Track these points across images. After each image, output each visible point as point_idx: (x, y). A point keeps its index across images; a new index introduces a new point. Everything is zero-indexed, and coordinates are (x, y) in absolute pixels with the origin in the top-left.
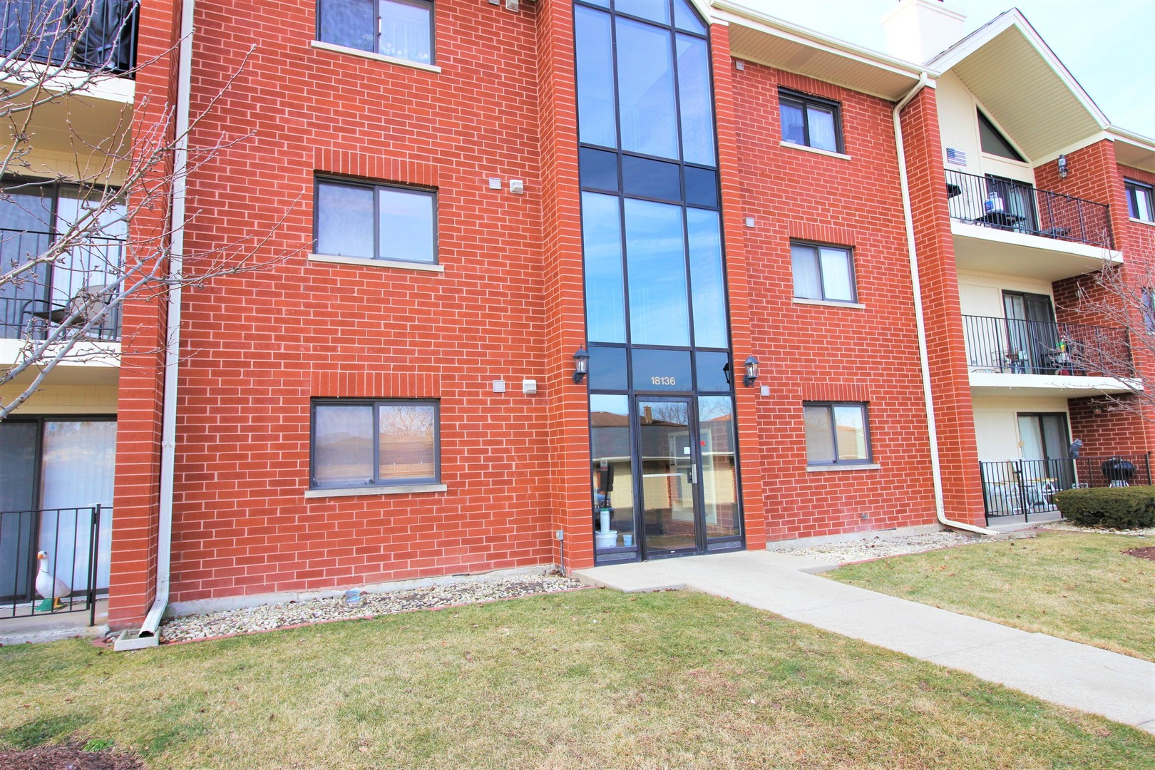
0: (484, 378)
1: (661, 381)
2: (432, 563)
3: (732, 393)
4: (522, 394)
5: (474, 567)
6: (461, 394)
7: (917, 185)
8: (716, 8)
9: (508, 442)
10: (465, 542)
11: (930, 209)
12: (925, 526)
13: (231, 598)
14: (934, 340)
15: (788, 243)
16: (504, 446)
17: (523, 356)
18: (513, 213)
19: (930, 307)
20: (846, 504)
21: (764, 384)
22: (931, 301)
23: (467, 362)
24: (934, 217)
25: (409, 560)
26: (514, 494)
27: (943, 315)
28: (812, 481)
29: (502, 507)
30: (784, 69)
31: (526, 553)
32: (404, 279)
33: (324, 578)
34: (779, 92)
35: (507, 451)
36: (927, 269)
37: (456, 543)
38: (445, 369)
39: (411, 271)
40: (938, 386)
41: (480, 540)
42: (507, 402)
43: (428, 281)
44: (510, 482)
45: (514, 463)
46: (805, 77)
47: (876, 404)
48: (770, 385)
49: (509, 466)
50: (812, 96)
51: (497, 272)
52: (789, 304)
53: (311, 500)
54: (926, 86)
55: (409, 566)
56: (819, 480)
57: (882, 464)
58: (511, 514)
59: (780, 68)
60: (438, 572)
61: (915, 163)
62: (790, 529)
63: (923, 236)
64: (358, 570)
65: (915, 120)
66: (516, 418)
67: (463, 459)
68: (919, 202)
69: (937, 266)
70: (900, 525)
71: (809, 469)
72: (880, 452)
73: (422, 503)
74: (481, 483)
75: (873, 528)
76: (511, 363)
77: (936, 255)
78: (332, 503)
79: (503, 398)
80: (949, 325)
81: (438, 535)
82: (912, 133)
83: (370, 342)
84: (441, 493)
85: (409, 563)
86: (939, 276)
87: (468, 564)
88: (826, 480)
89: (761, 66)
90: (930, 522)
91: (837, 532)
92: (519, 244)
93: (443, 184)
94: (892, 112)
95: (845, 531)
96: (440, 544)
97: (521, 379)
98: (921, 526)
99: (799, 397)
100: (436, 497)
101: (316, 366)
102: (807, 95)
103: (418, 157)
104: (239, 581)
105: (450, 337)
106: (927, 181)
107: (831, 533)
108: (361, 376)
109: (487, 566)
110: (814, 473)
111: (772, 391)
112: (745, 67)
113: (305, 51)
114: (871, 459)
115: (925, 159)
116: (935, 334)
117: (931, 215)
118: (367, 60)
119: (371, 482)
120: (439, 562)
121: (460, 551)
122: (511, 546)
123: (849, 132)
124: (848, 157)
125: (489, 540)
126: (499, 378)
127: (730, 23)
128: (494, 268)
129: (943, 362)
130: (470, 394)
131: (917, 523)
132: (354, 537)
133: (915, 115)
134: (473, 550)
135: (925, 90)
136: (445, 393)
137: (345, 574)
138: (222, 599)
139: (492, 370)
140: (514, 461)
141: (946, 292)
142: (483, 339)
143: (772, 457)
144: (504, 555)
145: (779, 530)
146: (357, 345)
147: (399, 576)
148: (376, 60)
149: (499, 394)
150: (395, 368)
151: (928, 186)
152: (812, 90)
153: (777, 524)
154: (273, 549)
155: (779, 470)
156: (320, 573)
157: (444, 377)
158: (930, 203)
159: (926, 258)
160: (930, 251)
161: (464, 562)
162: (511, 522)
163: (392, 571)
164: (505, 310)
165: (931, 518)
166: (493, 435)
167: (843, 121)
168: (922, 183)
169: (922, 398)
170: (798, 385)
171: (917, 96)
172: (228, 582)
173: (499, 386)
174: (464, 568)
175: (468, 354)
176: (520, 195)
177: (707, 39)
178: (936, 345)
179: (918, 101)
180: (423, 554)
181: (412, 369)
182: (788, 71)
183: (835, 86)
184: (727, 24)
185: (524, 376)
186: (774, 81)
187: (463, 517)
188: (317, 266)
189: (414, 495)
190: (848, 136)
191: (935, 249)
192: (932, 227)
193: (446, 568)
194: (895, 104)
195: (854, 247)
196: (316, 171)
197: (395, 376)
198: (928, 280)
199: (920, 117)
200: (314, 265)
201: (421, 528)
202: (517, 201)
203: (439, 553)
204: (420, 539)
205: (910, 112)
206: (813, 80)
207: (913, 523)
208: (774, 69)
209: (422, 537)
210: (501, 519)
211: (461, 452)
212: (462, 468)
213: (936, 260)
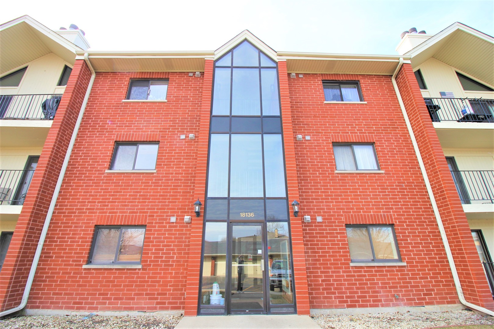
0: (167, 216)
1: (246, 215)
2: (129, 304)
3: (288, 221)
4: (184, 223)
5: (149, 308)
6: (156, 223)
7: (410, 108)
8: (280, 56)
9: (174, 246)
10: (147, 294)
11: (418, 118)
12: (449, 305)
13: (46, 310)
14: (435, 187)
15: (331, 145)
16: (172, 248)
17: (186, 205)
18: (189, 147)
19: (429, 169)
20: (382, 288)
21: (318, 215)
22: (429, 165)
23: (160, 209)
24: (421, 122)
25: (120, 301)
26: (174, 271)
27: (437, 172)
28: (354, 272)
29: (166, 278)
30: (325, 73)
31: (176, 303)
32: (140, 177)
33: (83, 305)
34: (323, 82)
35: (173, 250)
36: (424, 148)
37: (142, 294)
38: (151, 212)
39: (143, 173)
40: (444, 213)
41: (154, 294)
42: (176, 227)
43: (149, 177)
44: (172, 265)
45: (175, 256)
46: (337, 74)
47: (398, 225)
48: (322, 216)
49: (173, 257)
50: (342, 81)
51: (179, 171)
52: (333, 174)
53: (85, 269)
54: (403, 64)
55: (119, 304)
56: (360, 272)
57: (407, 263)
58: (171, 282)
59: (322, 73)
60: (131, 309)
61: (407, 99)
62: (340, 302)
63: (418, 132)
64: (97, 304)
65: (403, 80)
66: (179, 234)
67: (152, 253)
68: (413, 116)
69: (428, 146)
70: (428, 303)
71: (352, 264)
72: (405, 255)
73: (131, 273)
74: (158, 265)
75: (405, 304)
76: (180, 209)
77: (426, 140)
78: (93, 271)
79: (174, 225)
80: (442, 177)
81: (135, 290)
82: (402, 86)
83: (122, 202)
84: (139, 269)
85: (119, 302)
86: (430, 151)
87: (146, 306)
88: (365, 272)
89: (312, 74)
90: (454, 302)
91: (377, 306)
92: (190, 159)
93: (162, 139)
94: (391, 80)
95: (383, 306)
96: (135, 295)
97: (184, 216)
98: (446, 305)
99: (343, 222)
100: (137, 271)
101: (100, 213)
102: (339, 81)
103: (153, 131)
104: (52, 303)
105: (154, 199)
106: (414, 105)
107: (371, 306)
108: (116, 216)
109: (155, 308)
110: (356, 267)
111: (324, 219)
112: (303, 76)
113: (120, 104)
114: (400, 260)
115: (411, 95)
116: (435, 183)
117: (419, 121)
118: (141, 103)
119: (113, 262)
120: (134, 303)
121: (143, 299)
122: (169, 299)
123: (365, 92)
124: (366, 102)
125: (158, 294)
126: (174, 216)
127: (287, 59)
128: (178, 169)
129: (443, 199)
130: (160, 223)
131: (443, 303)
132: (99, 288)
133: (402, 77)
134: (150, 299)
135: (404, 65)
136: (149, 223)
137: (92, 305)
138: (43, 310)
139: (171, 212)
140: (176, 254)
141: (436, 159)
142: (169, 199)
143: (325, 256)
144: (164, 303)
145: (333, 302)
146: (116, 204)
147: (115, 309)
148: (144, 102)
149: (173, 223)
150: (130, 213)
151: (415, 107)
152: (341, 79)
153: (331, 298)
154: (66, 290)
155: (331, 264)
156: (81, 303)
157: (150, 216)
158: (418, 115)
159: (422, 143)
160: (423, 139)
161: (145, 305)
162: (170, 286)
163: (111, 306)
164: (180, 186)
165: (454, 300)
166: (167, 242)
167: (361, 88)
168: (412, 107)
169: (435, 221)
170: (342, 215)
171: (401, 68)
172: (47, 303)
173: (173, 219)
174: (144, 308)
175: (162, 205)
176: (193, 140)
177: (276, 68)
178: (437, 190)
179: (402, 71)
180: (127, 299)
181: (137, 213)
182: (327, 73)
183: (354, 75)
184: (286, 60)
185: (186, 214)
186: (320, 78)
187: (148, 282)
188: (108, 174)
189: (128, 269)
190: (364, 93)
191: (425, 137)
192: (421, 127)
193: (136, 307)
194: (392, 76)
195: (374, 143)
196: (115, 141)
197: (129, 216)
198: (426, 154)
199: (404, 77)
200: (107, 174)
201: (128, 286)
202: (192, 142)
203: (133, 299)
204: (126, 291)
205: (400, 77)
206: (342, 74)
207: (438, 303)
208: (319, 74)
209: (128, 290)
210: (165, 284)
211: (151, 250)
212: (151, 257)
213: (427, 143)
